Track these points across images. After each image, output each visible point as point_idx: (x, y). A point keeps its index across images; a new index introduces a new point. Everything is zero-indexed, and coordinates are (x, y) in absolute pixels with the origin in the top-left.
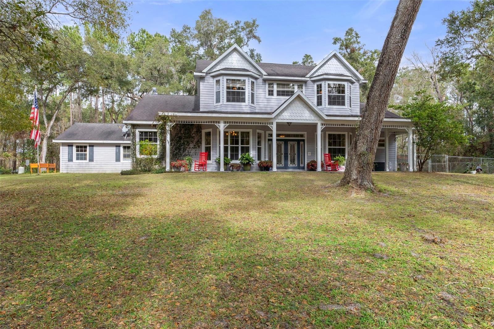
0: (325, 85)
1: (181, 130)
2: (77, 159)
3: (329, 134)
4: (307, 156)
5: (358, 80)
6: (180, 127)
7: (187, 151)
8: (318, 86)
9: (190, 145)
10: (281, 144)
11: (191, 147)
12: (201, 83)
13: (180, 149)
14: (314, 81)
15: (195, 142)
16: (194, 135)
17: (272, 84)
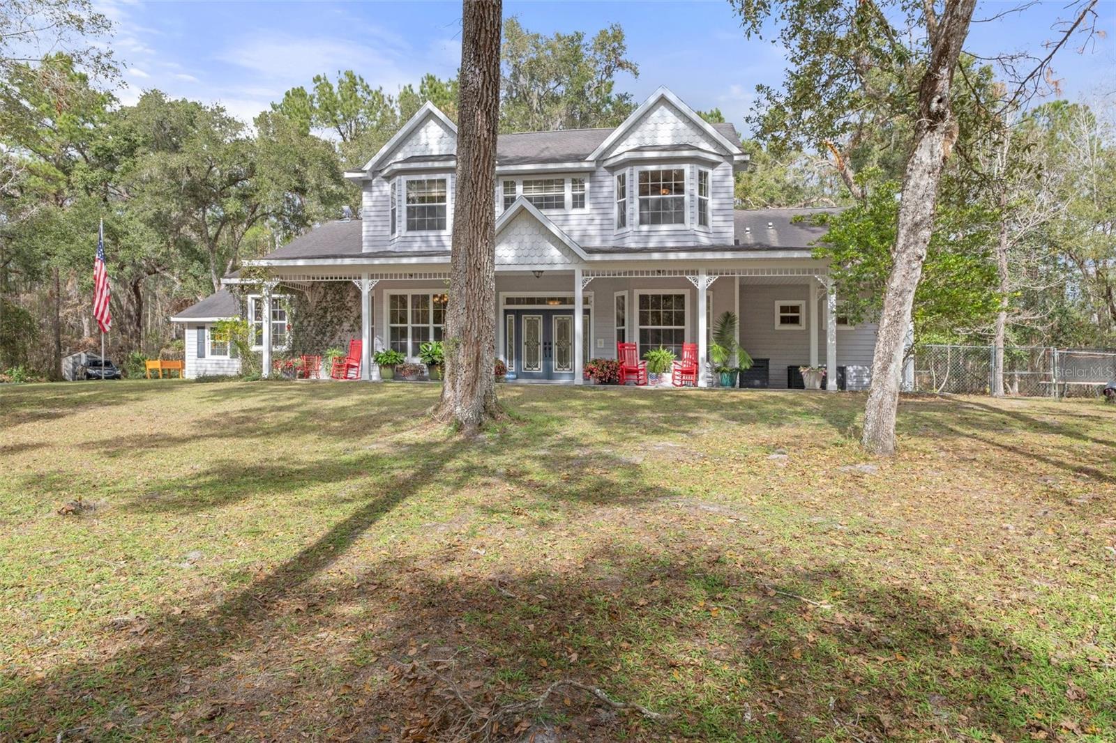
0: (632, 175)
1: (325, 296)
2: (213, 353)
3: (640, 296)
4: (596, 347)
5: (729, 157)
6: (326, 288)
7: (337, 338)
8: (619, 177)
9: (345, 324)
10: (537, 321)
11: (346, 329)
12: (364, 194)
13: (324, 334)
14: (612, 169)
15: (352, 319)
16: (350, 304)
17: (513, 184)
